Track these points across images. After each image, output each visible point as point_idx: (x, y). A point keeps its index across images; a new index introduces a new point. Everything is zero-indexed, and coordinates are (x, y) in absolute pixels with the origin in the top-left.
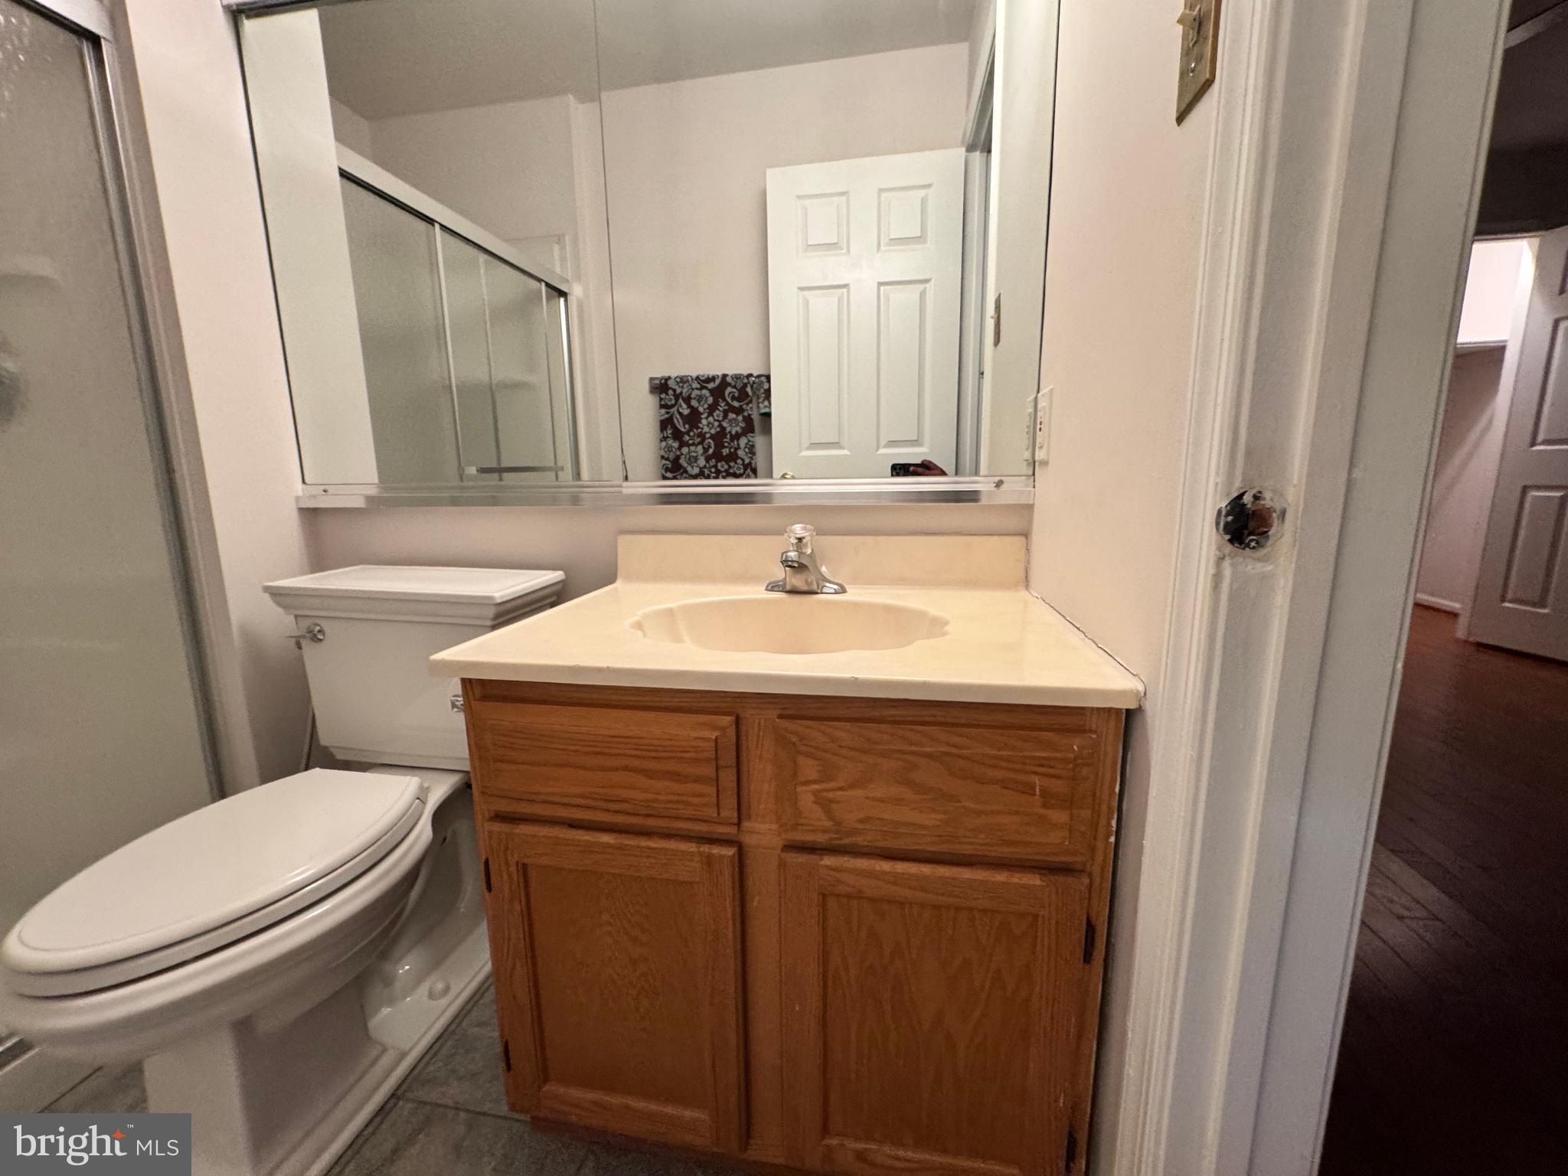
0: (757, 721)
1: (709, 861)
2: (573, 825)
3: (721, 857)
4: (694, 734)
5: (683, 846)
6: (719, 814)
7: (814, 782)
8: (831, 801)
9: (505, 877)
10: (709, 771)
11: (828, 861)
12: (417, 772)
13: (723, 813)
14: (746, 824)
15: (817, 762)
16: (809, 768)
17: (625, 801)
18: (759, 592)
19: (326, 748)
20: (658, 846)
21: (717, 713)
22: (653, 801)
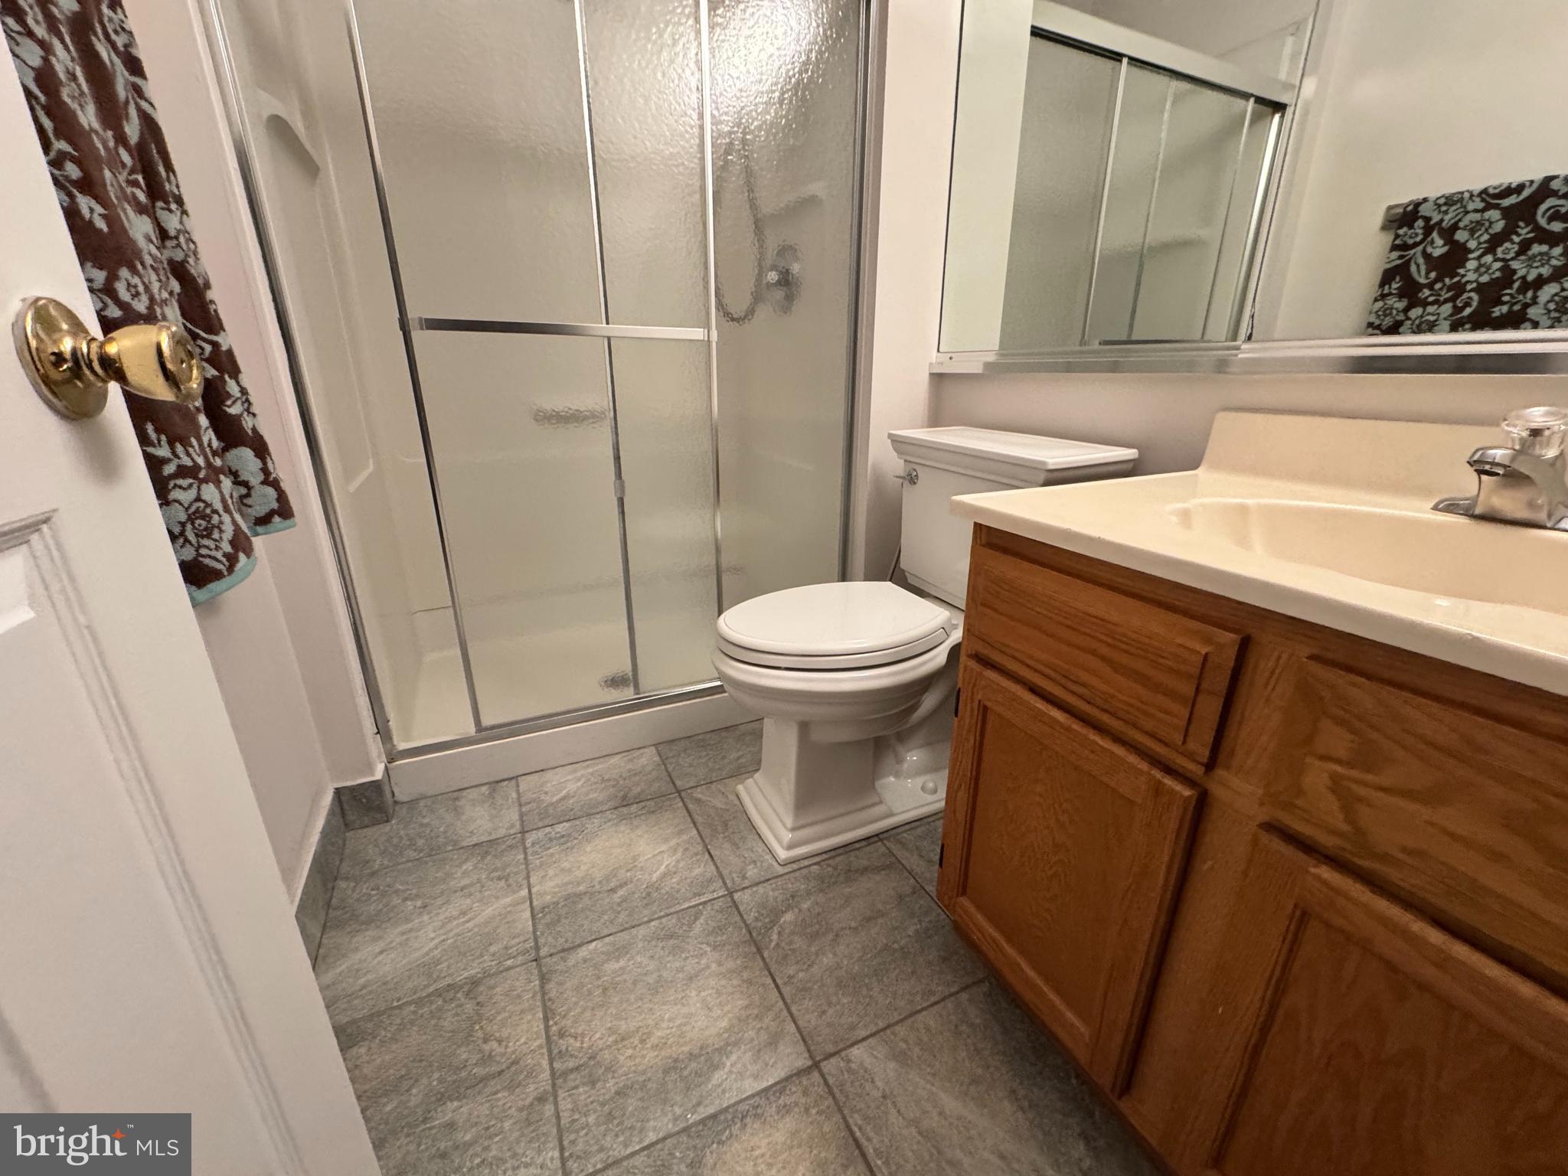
0: (1276, 654)
1: (1158, 789)
2: (1034, 690)
3: (1172, 792)
4: (1179, 640)
5: (1132, 759)
6: (1184, 742)
7: (1339, 761)
8: (1360, 800)
9: (969, 708)
10: (1188, 689)
11: (1326, 873)
12: (950, 608)
13: (1192, 745)
14: (1220, 772)
15: (1351, 737)
16: (1336, 740)
17: (1084, 685)
18: (1420, 510)
19: (903, 571)
20: (1106, 746)
21: (1220, 627)
22: (1112, 697)
